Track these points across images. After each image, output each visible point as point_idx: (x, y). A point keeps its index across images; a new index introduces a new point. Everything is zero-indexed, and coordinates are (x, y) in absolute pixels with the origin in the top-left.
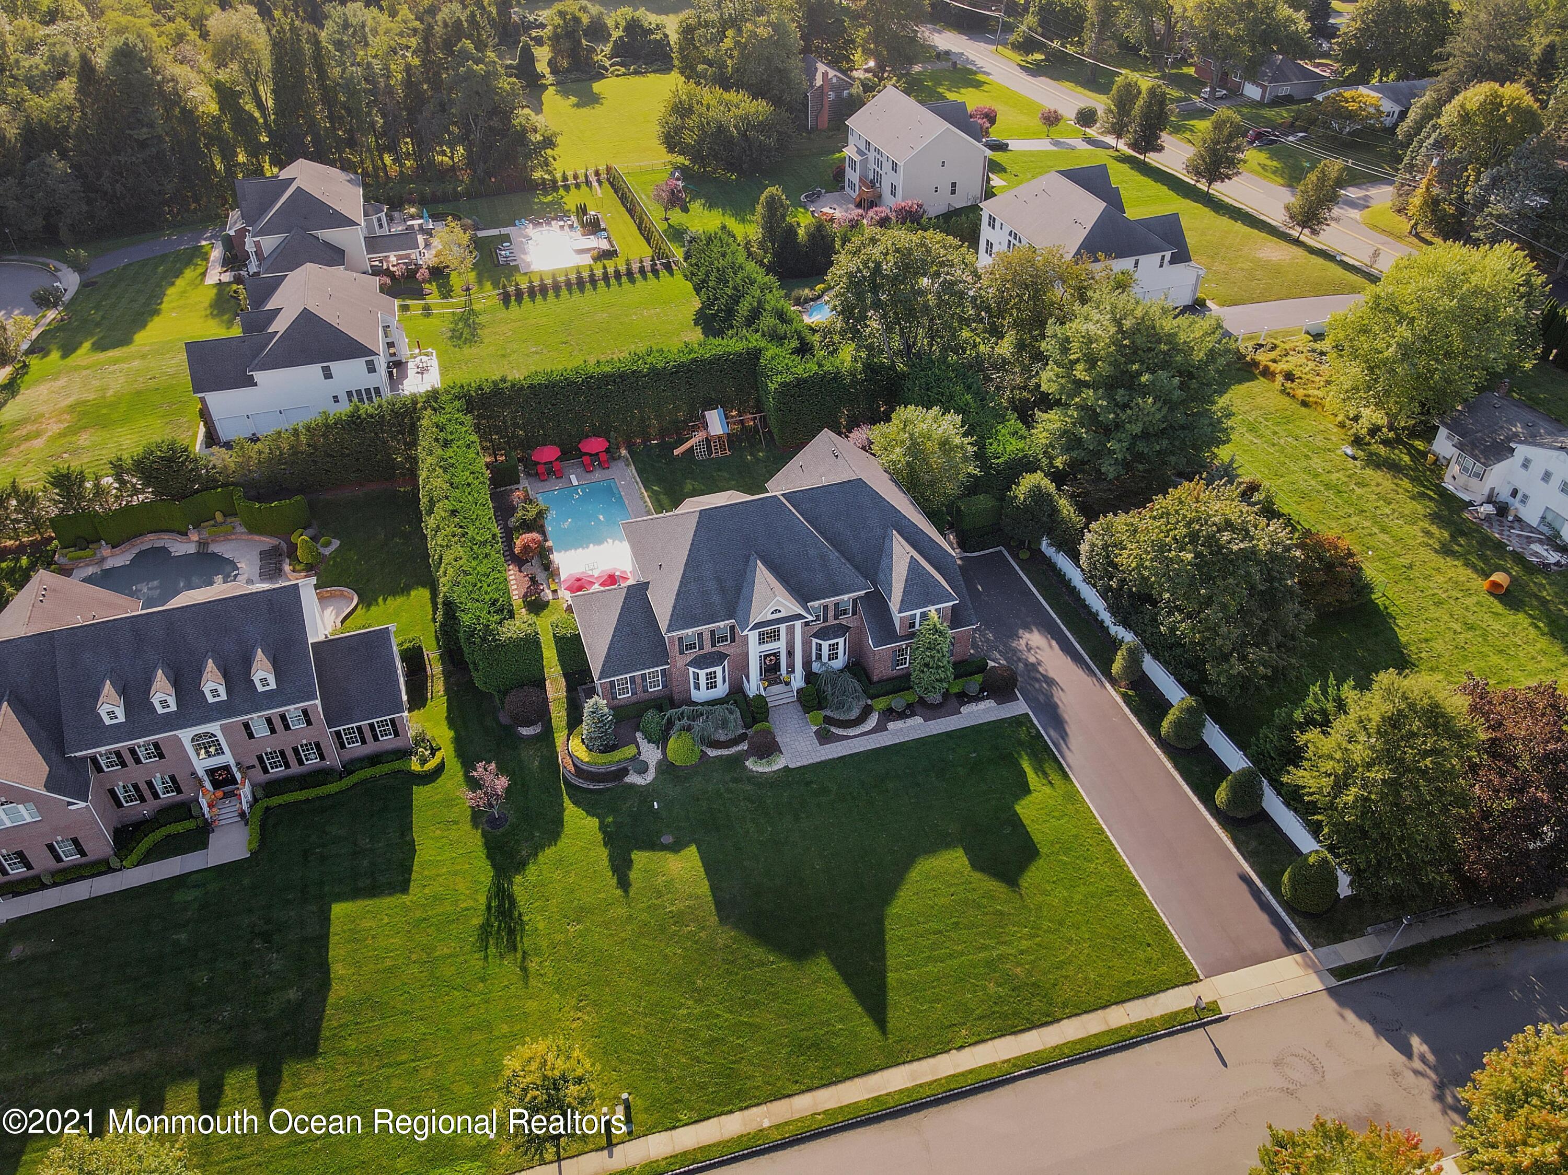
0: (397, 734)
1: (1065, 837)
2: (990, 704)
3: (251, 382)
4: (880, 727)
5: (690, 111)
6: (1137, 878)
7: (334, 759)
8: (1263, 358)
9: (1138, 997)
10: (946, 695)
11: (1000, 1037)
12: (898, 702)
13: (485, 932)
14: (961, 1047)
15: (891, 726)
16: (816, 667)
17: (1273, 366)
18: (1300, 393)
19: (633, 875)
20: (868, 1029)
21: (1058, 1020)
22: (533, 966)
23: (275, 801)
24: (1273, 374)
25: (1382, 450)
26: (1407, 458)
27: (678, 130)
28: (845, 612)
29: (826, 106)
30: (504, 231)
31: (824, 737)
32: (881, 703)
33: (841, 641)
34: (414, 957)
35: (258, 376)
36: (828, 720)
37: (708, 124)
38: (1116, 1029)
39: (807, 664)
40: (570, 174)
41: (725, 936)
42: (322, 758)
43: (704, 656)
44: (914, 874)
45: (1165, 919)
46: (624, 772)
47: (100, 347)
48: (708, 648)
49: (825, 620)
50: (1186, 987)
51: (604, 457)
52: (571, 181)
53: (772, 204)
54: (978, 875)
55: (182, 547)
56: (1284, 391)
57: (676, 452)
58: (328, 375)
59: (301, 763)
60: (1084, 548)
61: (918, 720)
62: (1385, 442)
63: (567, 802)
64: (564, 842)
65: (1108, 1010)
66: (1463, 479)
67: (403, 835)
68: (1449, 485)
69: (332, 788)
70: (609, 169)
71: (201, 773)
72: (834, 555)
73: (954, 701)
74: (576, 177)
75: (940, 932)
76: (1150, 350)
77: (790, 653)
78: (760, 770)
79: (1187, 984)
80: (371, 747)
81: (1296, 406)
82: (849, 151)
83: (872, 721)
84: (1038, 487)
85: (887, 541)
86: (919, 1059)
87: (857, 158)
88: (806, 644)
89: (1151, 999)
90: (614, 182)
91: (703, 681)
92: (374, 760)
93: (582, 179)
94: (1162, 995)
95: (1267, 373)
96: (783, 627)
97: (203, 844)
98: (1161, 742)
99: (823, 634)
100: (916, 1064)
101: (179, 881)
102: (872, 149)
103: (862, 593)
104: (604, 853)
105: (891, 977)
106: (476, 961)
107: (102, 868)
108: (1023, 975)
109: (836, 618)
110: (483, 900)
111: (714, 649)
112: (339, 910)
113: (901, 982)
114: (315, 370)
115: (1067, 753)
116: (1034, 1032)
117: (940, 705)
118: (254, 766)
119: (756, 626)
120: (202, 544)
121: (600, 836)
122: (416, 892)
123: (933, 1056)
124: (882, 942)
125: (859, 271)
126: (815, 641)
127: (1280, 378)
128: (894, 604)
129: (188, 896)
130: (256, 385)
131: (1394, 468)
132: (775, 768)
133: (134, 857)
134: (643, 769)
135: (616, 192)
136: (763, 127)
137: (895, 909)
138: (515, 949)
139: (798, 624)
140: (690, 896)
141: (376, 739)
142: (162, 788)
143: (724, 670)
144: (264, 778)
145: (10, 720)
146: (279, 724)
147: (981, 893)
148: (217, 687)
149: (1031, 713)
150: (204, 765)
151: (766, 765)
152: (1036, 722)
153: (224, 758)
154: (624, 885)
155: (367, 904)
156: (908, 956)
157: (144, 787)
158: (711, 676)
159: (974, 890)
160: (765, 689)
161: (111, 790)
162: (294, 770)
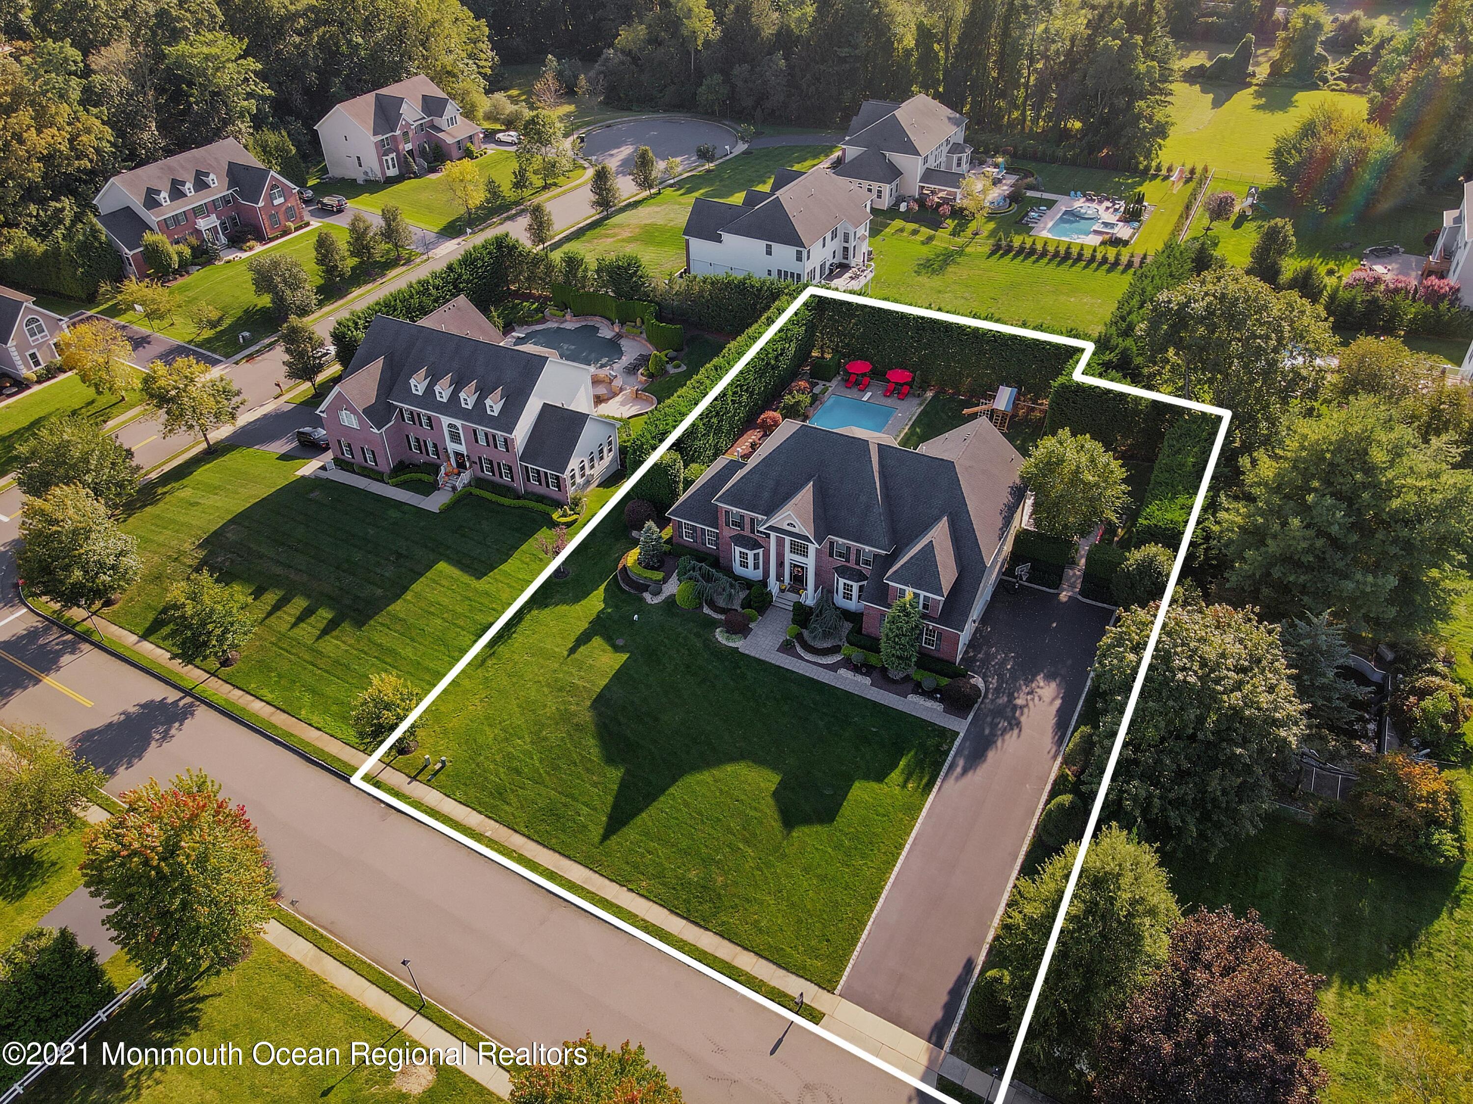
0: (560, 490)
2: (939, 707)
3: (719, 239)
4: (833, 668)
6: (883, 896)
7: (519, 485)
9: (775, 963)
10: (907, 678)
11: (661, 905)
12: (857, 656)
14: (631, 890)
15: (842, 672)
16: (836, 596)
19: (582, 649)
20: (596, 832)
21: (707, 929)
22: (489, 662)
23: (477, 492)
30: (1056, 197)
32: (852, 652)
33: (855, 585)
34: (445, 615)
35: (725, 236)
36: (799, 637)
38: (734, 967)
39: (823, 591)
41: (586, 716)
42: (513, 479)
43: (743, 537)
44: (729, 768)
45: (864, 936)
46: (645, 588)
48: (747, 532)
49: (848, 560)
50: (816, 987)
51: (906, 389)
54: (771, 802)
55: (606, 332)
57: (965, 411)
58: (769, 253)
59: (500, 475)
61: (867, 681)
63: (603, 587)
64: (576, 607)
65: (745, 952)
67: (510, 549)
69: (509, 501)
71: (450, 451)
72: (880, 509)
73: (911, 686)
75: (703, 816)
78: (720, 639)
79: (820, 986)
80: (542, 490)
83: (832, 659)
86: (602, 875)
88: (826, 572)
89: (782, 972)
91: (737, 557)
92: (541, 499)
94: (794, 977)
97: (427, 494)
99: (842, 571)
100: (597, 875)
101: (399, 505)
103: (882, 552)
107: (378, 477)
108: (719, 884)
111: (752, 535)
112: (442, 566)
113: (644, 824)
114: (762, 244)
115: (951, 780)
116: (685, 922)
117: (895, 682)
118: (476, 463)
119: (771, 529)
120: (619, 336)
121: (594, 616)
122: (482, 584)
123: (612, 880)
126: (836, 574)
129: (393, 514)
132: (731, 644)
133: (394, 480)
134: (658, 593)
137: (693, 780)
139: (808, 544)
140: (592, 682)
141: (548, 486)
142: (430, 449)
143: (756, 556)
144: (480, 474)
145: (377, 366)
146: (492, 441)
147: (758, 815)
148: (468, 398)
149: (962, 735)
150: (451, 446)
151: (728, 639)
152: (957, 743)
153: (462, 449)
154: (572, 651)
155: (456, 572)
156: (666, 813)
157: (422, 443)
158: (743, 556)
159: (756, 809)
160: (782, 591)
161: (407, 436)
162: (497, 478)
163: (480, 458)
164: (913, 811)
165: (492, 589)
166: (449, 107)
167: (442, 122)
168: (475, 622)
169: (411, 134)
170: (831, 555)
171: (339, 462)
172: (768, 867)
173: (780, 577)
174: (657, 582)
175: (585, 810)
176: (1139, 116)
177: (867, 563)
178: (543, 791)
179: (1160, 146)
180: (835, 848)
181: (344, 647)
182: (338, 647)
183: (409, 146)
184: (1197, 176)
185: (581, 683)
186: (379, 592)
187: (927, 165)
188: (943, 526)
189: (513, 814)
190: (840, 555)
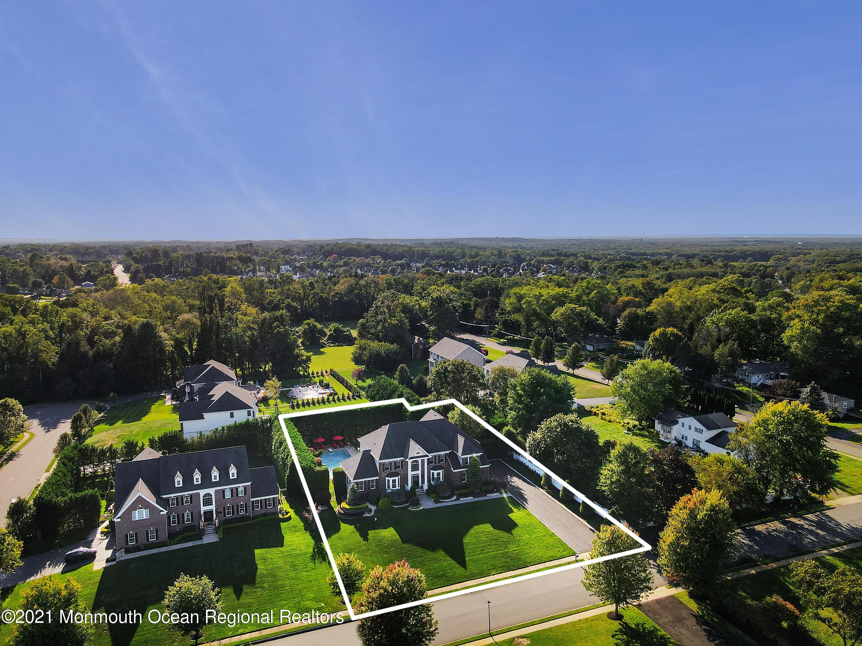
0: (274, 506)
1: (527, 523)
2: (498, 494)
3: (202, 418)
4: (457, 499)
5: (365, 348)
7: (250, 513)
8: (594, 410)
9: (556, 559)
10: (481, 490)
12: (464, 491)
13: (313, 558)
14: (494, 575)
15: (462, 499)
16: (432, 482)
17: (597, 412)
18: (608, 418)
19: (369, 537)
23: (227, 527)
24: (598, 414)
25: (638, 432)
26: (647, 433)
27: (360, 355)
28: (442, 461)
29: (419, 351)
30: (290, 389)
31: (436, 502)
32: (456, 492)
33: (441, 471)
35: (206, 415)
36: (438, 497)
37: (373, 352)
39: (429, 481)
40: (315, 372)
42: (246, 512)
43: (392, 473)
46: (363, 513)
47: (124, 422)
48: (393, 470)
49: (435, 463)
51: (341, 443)
52: (315, 375)
53: (402, 371)
54: (495, 530)
56: (602, 419)
58: (232, 416)
59: (238, 513)
60: (527, 445)
61: (471, 497)
62: (639, 429)
63: (341, 523)
64: (340, 533)
65: (545, 563)
66: (665, 434)
68: (662, 438)
69: (250, 522)
70: (331, 370)
71: (202, 512)
72: (437, 440)
73: (484, 493)
74: (317, 373)
75: (484, 547)
76: (543, 383)
77: (423, 476)
78: (414, 510)
79: (573, 556)
80: (264, 511)
81: (607, 422)
82: (431, 360)
83: (455, 498)
84: (509, 430)
85: (456, 437)
87: (434, 361)
88: (429, 473)
89: (560, 560)
90: (334, 374)
91: (391, 484)
92: (265, 515)
93: (320, 374)
94: (564, 559)
95: (596, 414)
96: (419, 460)
97: (201, 538)
98: (560, 501)
99: (434, 469)
102: (440, 357)
103: (448, 452)
104: (357, 534)
105: (467, 558)
106: (311, 565)
108: (514, 556)
109: (439, 463)
110: (311, 550)
111: (395, 471)
112: (257, 551)
113: (471, 560)
114: (228, 413)
117: (479, 493)
118: (221, 512)
119: (411, 458)
121: (355, 530)
122: (286, 547)
124: (463, 549)
125: (440, 370)
126: (432, 471)
127: (600, 415)
128: (460, 454)
130: (205, 418)
131: (643, 436)
132: (419, 509)
133: (175, 541)
134: (370, 511)
135: (335, 377)
136: (395, 353)
138: (325, 560)
139: (426, 459)
140: (391, 540)
141: (266, 507)
142: (186, 518)
144: (224, 518)
145: (143, 483)
146: (235, 492)
148: (217, 474)
149: (512, 496)
150: (204, 509)
151: (416, 508)
152: (515, 498)
157: (181, 517)
158: (394, 481)
161: (169, 517)
163: (224, 508)
171: (127, 550)
179: (308, 366)
190: (431, 462)
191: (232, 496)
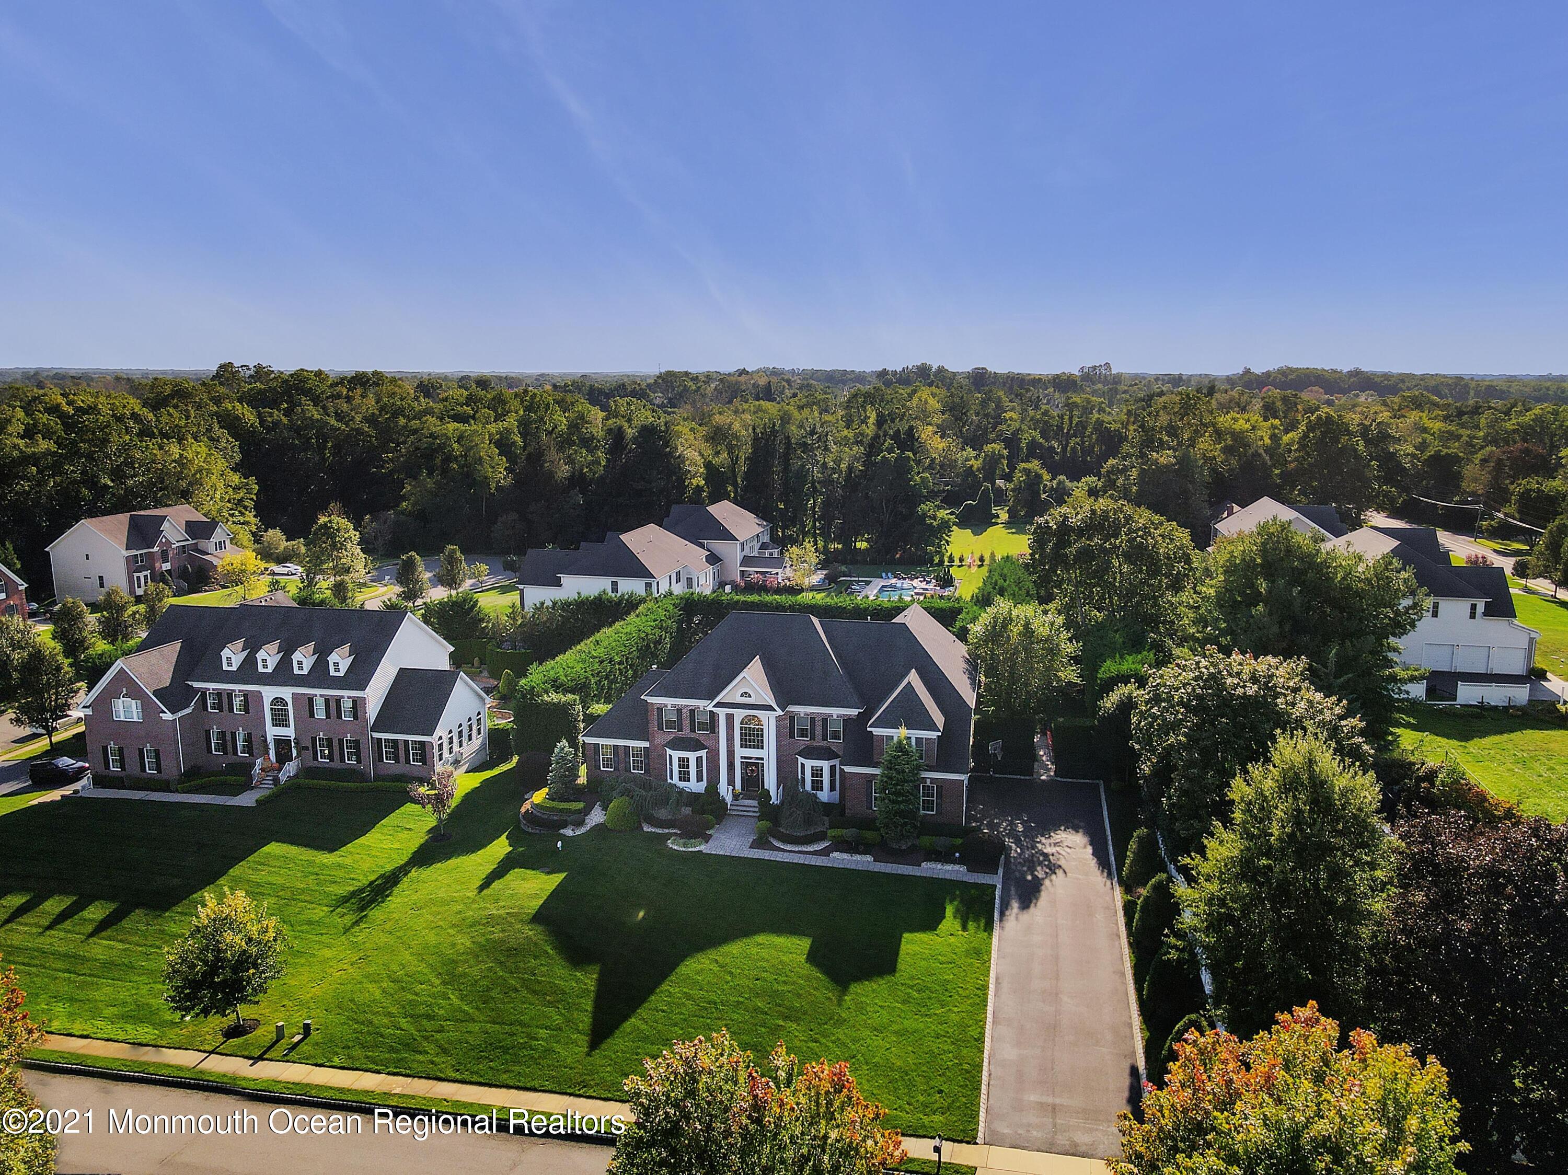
0: (424, 763)
2: (961, 867)
3: (558, 583)
4: (825, 852)
7: (367, 767)
10: (914, 847)
12: (855, 834)
13: (352, 895)
15: (836, 854)
23: (308, 783)
30: (870, 579)
31: (760, 843)
33: (825, 765)
35: (564, 578)
36: (772, 831)
42: (359, 761)
43: (682, 740)
46: (562, 822)
48: (685, 732)
58: (615, 589)
59: (343, 760)
61: (870, 858)
70: (992, 556)
71: (270, 739)
73: (921, 855)
75: (715, 1003)
78: (675, 847)
83: (819, 845)
91: (675, 768)
97: (235, 794)
99: (802, 751)
103: (855, 711)
104: (489, 869)
107: (165, 787)
109: (822, 739)
111: (689, 734)
112: (272, 846)
114: (606, 582)
117: (901, 852)
118: (307, 748)
121: (500, 859)
126: (801, 761)
130: (561, 586)
132: (690, 849)
133: (186, 785)
134: (580, 823)
139: (772, 717)
140: (516, 907)
141: (408, 761)
142: (240, 743)
143: (699, 760)
144: (312, 764)
145: (173, 649)
146: (334, 706)
147: (790, 988)
148: (303, 659)
149: (999, 886)
150: (272, 732)
151: (685, 845)
152: (998, 893)
153: (289, 732)
154: (482, 888)
155: (293, 851)
156: (663, 1011)
157: (229, 737)
158: (684, 763)
159: (785, 982)
160: (736, 797)
161: (208, 732)
162: (336, 764)
163: (314, 740)
164: (981, 954)
165: (348, 861)
166: (218, 530)
167: (209, 545)
168: (328, 895)
169: (170, 554)
170: (792, 736)
171: (100, 781)
172: (825, 1037)
173: (731, 782)
174: (578, 812)
175: (543, 1033)
176: (924, 515)
177: (835, 735)
178: (475, 1028)
179: (947, 542)
180: (904, 1002)
181: (120, 946)
182: (111, 948)
183: (167, 566)
184: (987, 562)
185: (501, 912)
186: (176, 881)
187: (744, 553)
188: (913, 677)
189: (432, 1062)
190: (803, 733)
191: (328, 716)
